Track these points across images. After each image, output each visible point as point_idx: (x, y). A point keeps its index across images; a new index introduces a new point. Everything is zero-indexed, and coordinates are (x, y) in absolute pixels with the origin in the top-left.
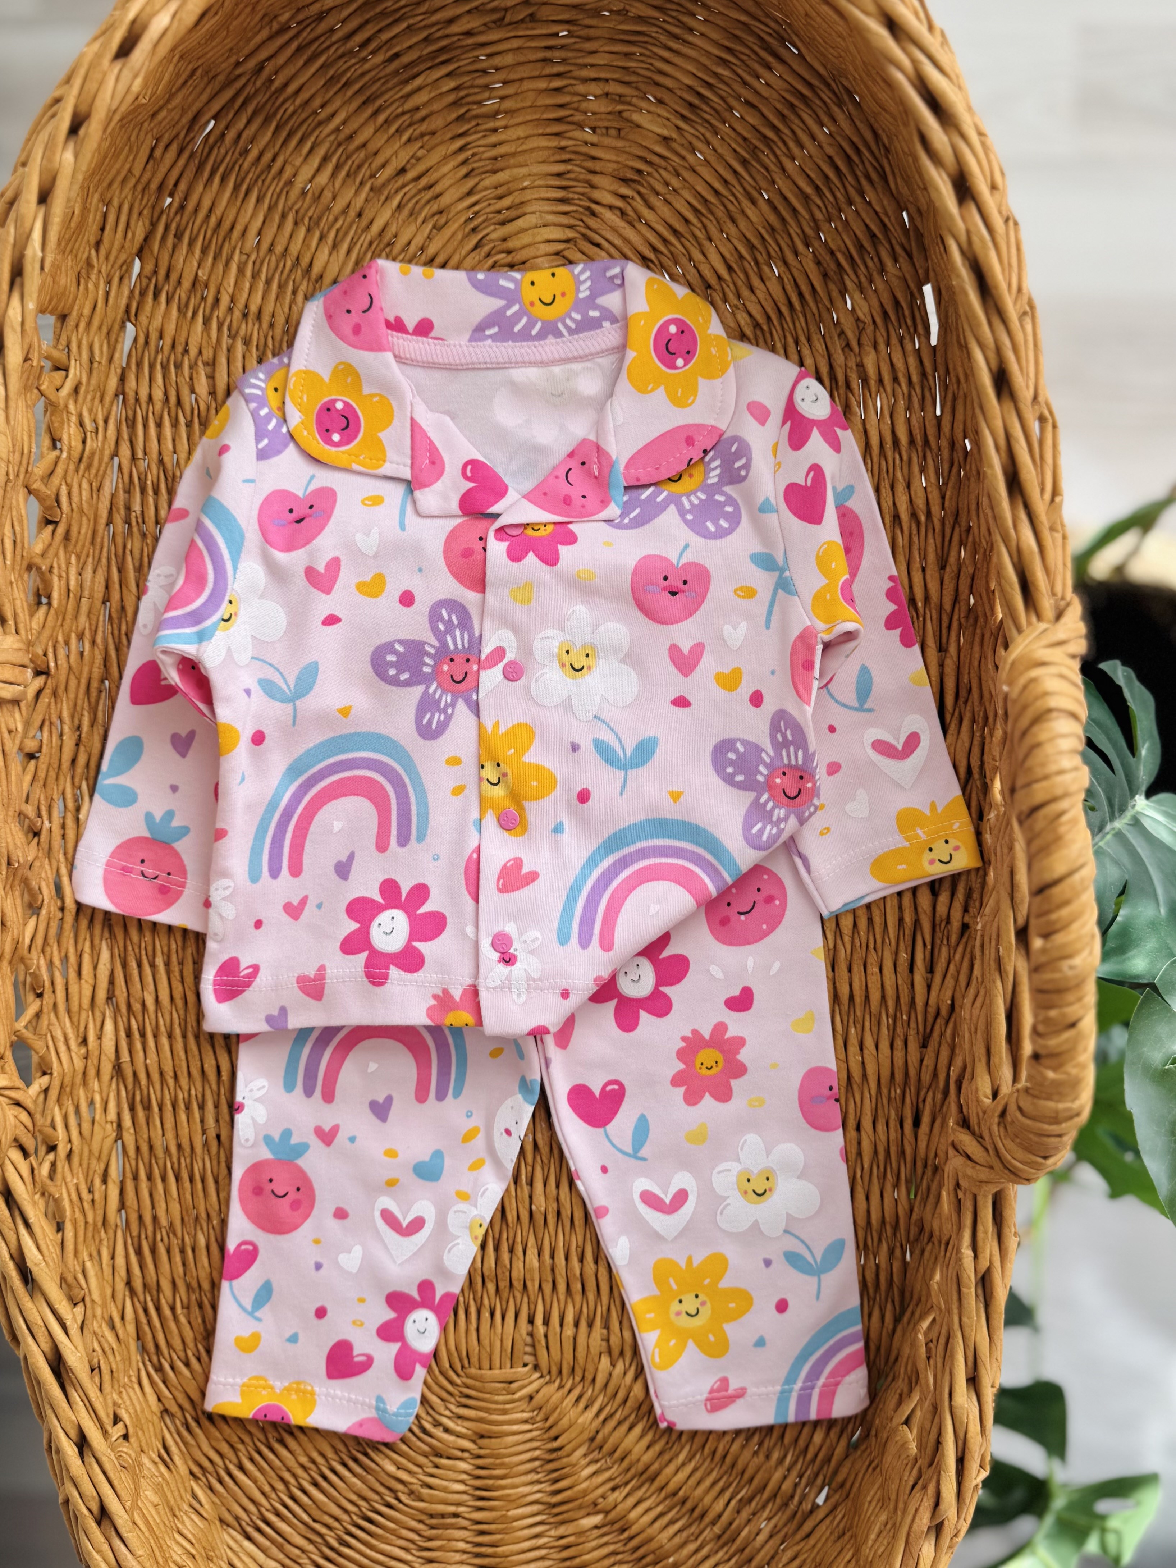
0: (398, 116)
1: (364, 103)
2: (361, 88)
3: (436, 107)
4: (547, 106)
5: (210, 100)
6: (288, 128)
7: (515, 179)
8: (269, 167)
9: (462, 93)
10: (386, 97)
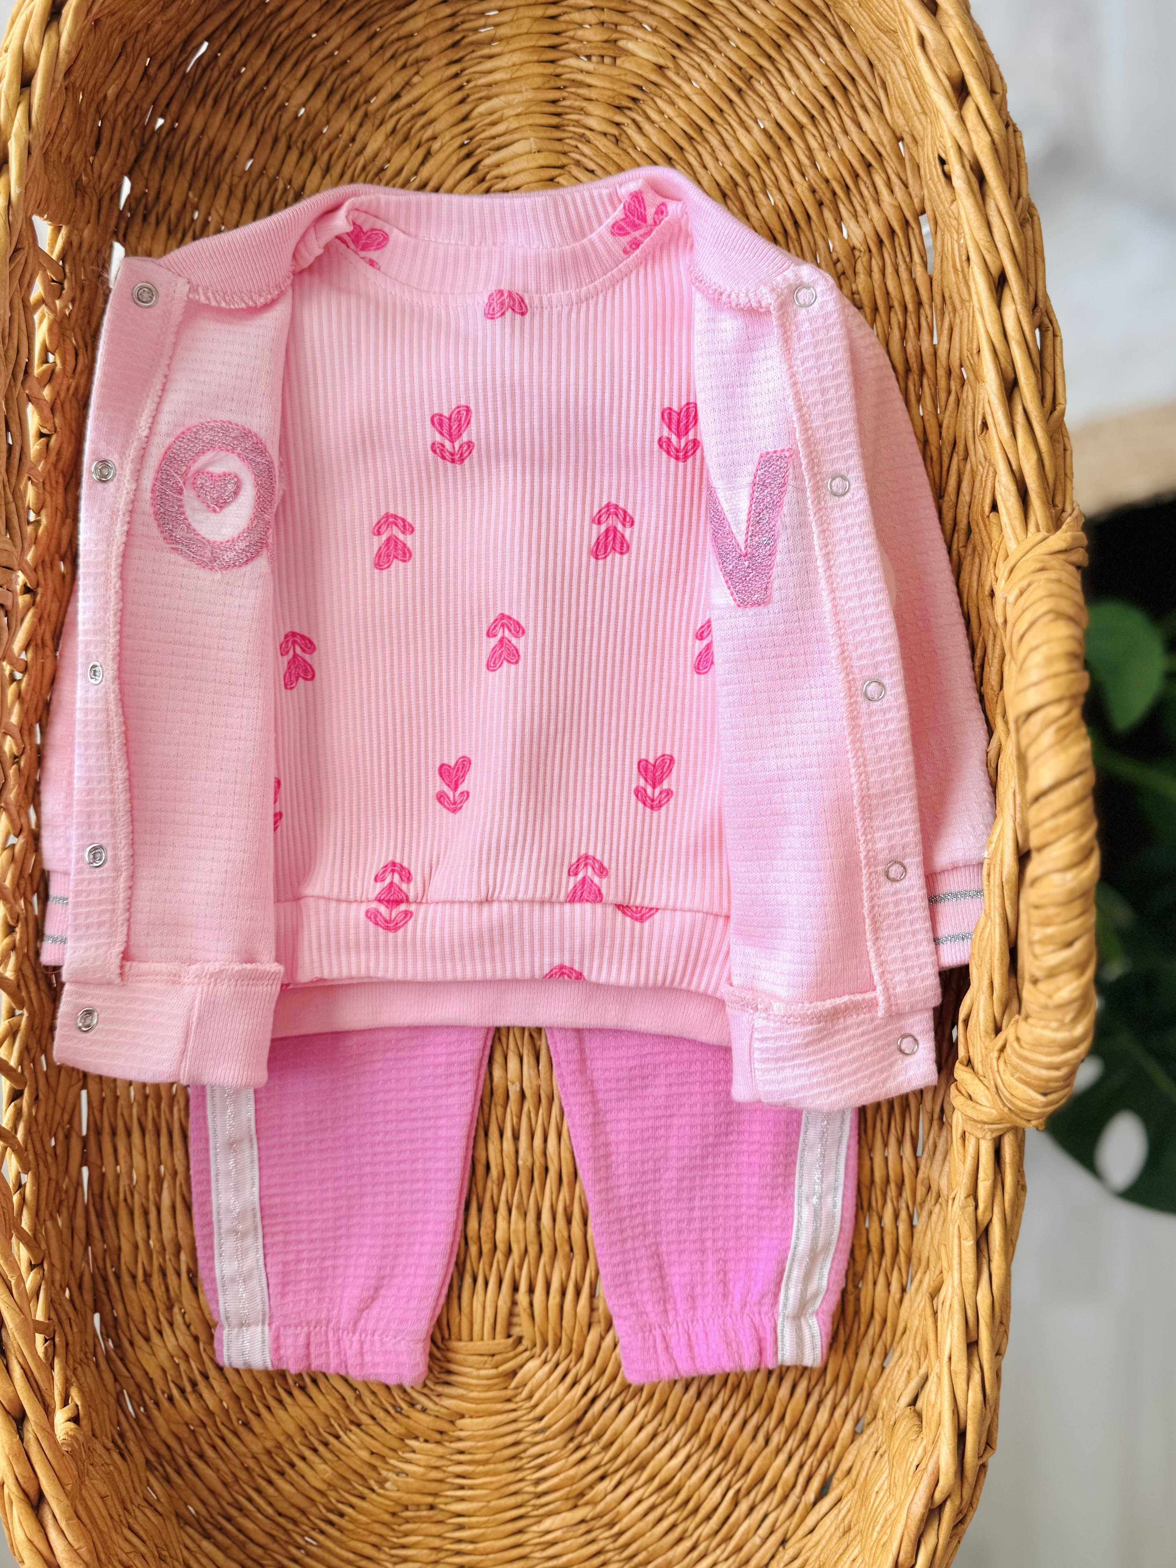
0: (393, 42)
1: (360, 28)
2: (357, 13)
3: (431, 32)
4: (542, 33)
5: (204, 21)
6: (282, 51)
7: (509, 105)
8: (262, 91)
9: (458, 20)
10: (381, 22)
